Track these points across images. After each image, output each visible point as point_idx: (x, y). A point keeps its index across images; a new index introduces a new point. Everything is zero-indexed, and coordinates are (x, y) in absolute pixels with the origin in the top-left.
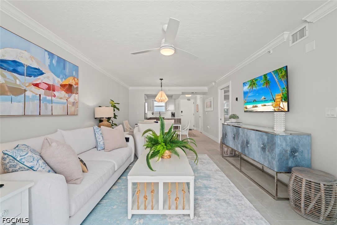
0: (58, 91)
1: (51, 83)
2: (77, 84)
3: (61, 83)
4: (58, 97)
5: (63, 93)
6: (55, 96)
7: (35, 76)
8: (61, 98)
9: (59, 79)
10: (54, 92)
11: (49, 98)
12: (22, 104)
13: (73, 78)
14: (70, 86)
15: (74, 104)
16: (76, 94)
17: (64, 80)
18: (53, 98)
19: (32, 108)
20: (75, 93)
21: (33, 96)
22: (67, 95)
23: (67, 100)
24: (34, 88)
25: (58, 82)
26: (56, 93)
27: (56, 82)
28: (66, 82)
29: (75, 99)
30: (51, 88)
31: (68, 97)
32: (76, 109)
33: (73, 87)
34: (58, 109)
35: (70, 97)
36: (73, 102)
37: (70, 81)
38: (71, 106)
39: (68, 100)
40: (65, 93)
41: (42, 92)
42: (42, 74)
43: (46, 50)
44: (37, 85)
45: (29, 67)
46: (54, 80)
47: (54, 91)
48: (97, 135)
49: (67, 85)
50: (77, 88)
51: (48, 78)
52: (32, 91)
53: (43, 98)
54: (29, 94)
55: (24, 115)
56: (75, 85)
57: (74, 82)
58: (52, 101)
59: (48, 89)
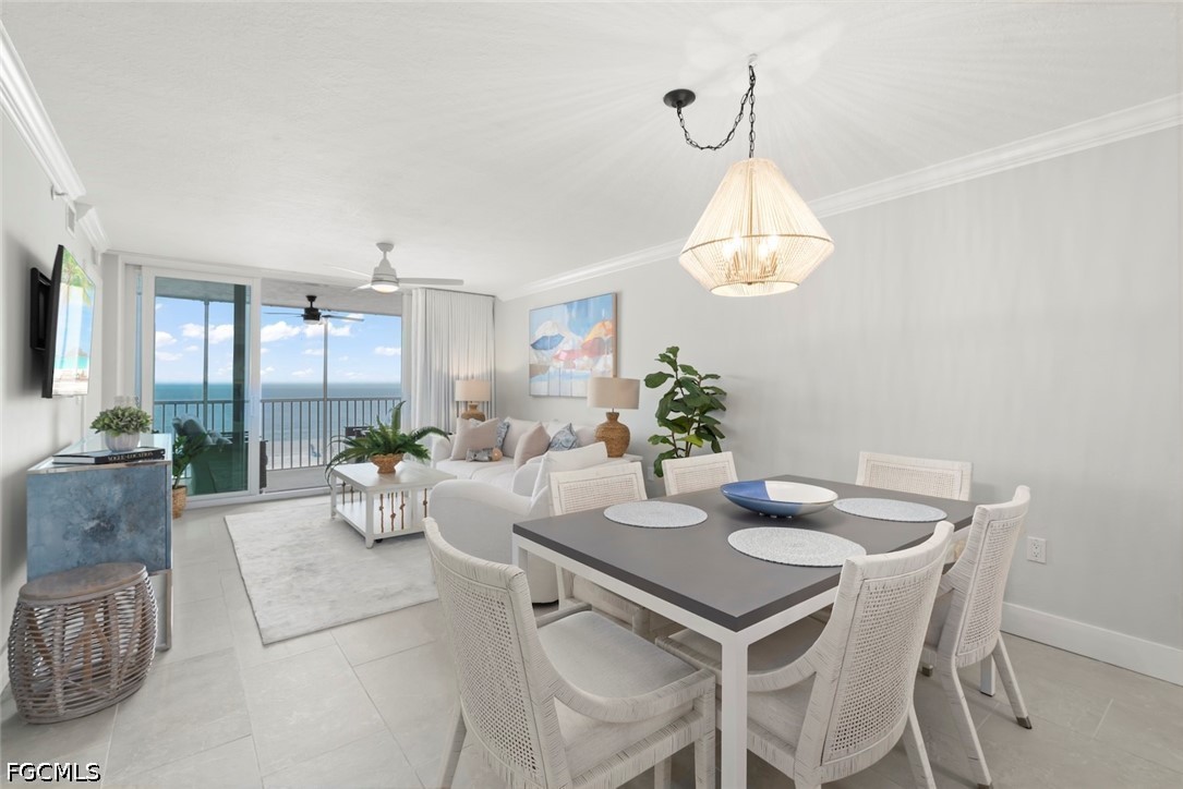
0: (578, 357)
1: (569, 348)
3: (583, 341)
4: (579, 368)
5: (586, 358)
6: (574, 367)
7: (557, 345)
8: (583, 369)
9: (580, 338)
10: (574, 361)
11: (568, 371)
12: (547, 384)
13: (602, 324)
14: (598, 341)
16: (609, 354)
17: (586, 335)
18: (573, 370)
20: (607, 352)
21: (554, 372)
22: (591, 361)
23: (591, 370)
24: (555, 363)
25: (579, 342)
26: (576, 362)
27: (576, 343)
28: (590, 337)
29: (607, 366)
31: (593, 363)
33: (602, 342)
34: (578, 388)
35: (596, 363)
36: (604, 373)
37: (598, 332)
39: (594, 370)
40: (588, 358)
41: (561, 364)
42: (561, 338)
43: (565, 304)
44: (557, 357)
45: (551, 338)
46: (574, 341)
47: (574, 359)
51: (567, 342)
52: (553, 367)
53: (563, 372)
54: (551, 369)
55: (548, 396)
56: (606, 335)
57: (604, 331)
58: (572, 376)
59: (568, 358)
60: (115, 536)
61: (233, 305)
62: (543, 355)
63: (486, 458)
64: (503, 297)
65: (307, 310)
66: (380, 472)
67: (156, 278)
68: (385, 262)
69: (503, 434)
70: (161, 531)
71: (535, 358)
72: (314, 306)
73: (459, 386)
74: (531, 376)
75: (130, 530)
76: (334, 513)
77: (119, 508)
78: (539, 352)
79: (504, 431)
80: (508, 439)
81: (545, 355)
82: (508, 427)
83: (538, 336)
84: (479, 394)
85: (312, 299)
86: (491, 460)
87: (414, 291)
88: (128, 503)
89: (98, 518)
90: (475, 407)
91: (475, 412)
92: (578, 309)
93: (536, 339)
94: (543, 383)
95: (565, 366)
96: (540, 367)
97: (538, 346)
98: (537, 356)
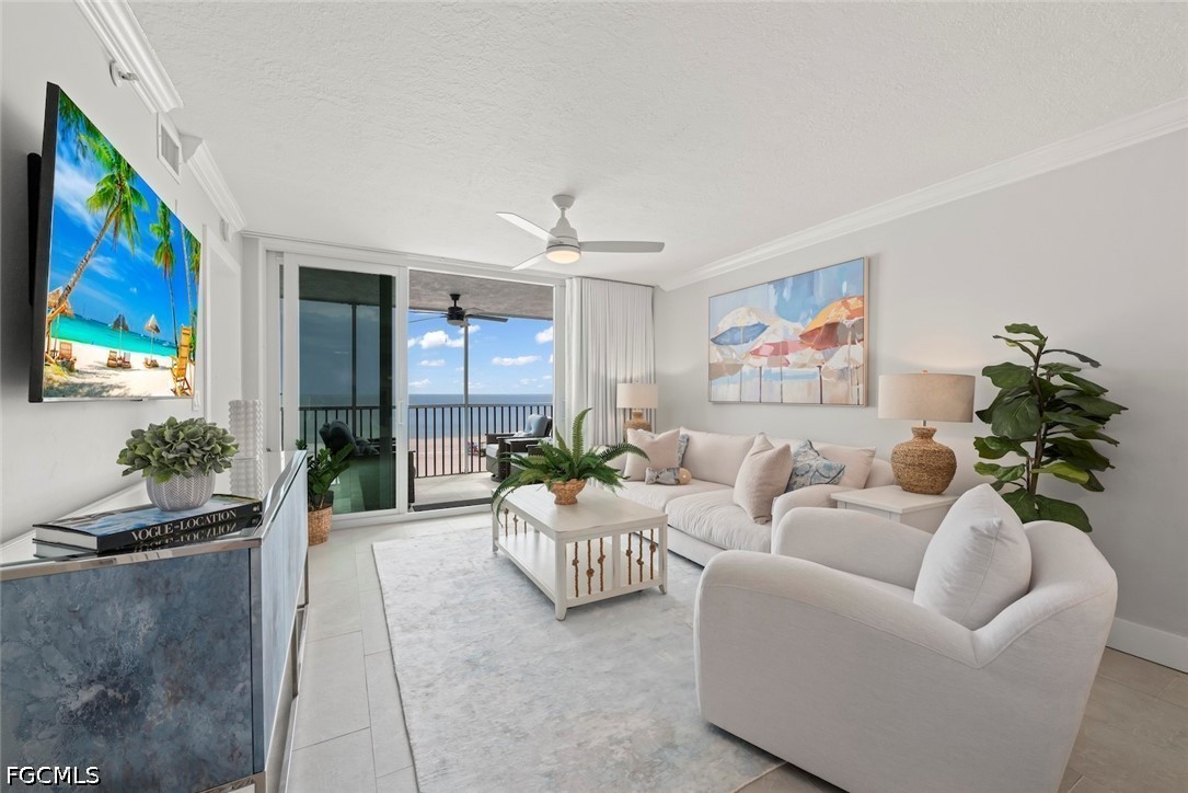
0: (795, 350)
1: (778, 339)
2: (856, 313)
3: (803, 329)
4: (795, 365)
5: (809, 351)
6: (787, 364)
7: (754, 337)
8: (804, 366)
9: (797, 325)
10: (787, 357)
11: (776, 370)
12: (738, 386)
13: (840, 303)
14: (832, 327)
15: (843, 374)
16: (853, 343)
17: (810, 320)
18: (784, 368)
20: (849, 341)
21: (751, 372)
22: (819, 355)
23: (820, 367)
24: (752, 360)
25: (796, 330)
26: (791, 357)
27: (791, 332)
28: (821, 322)
29: (849, 360)
30: (780, 349)
31: (822, 357)
32: (855, 388)
33: (839, 328)
34: (794, 391)
35: (828, 357)
36: (842, 370)
37: (832, 315)
38: (833, 379)
39: (823, 366)
40: (814, 350)
41: (764, 361)
42: (763, 328)
43: (770, 283)
44: (756, 353)
45: (746, 328)
46: (786, 330)
47: (786, 354)
49: (819, 328)
50: (858, 325)
51: (774, 332)
52: (750, 365)
53: (766, 372)
54: (746, 369)
55: (741, 402)
56: (849, 318)
57: (844, 312)
58: (781, 376)
59: (775, 353)
60: (143, 715)
61: (378, 308)
62: (732, 351)
63: (673, 481)
64: (666, 286)
65: (451, 309)
66: (558, 502)
67: (302, 269)
68: (563, 221)
69: (683, 449)
70: (242, 694)
71: (717, 356)
72: (458, 305)
73: (622, 390)
74: (710, 379)
75: (175, 700)
76: (495, 549)
77: (151, 652)
78: (725, 349)
79: (684, 445)
80: (688, 455)
81: (736, 352)
82: (688, 440)
83: (724, 326)
84: (647, 401)
85: (455, 297)
86: (678, 482)
87: (568, 282)
88: (168, 641)
89: (102, 679)
90: (639, 415)
91: (640, 420)
92: (795, 288)
93: (720, 331)
94: (731, 386)
95: (770, 364)
96: (727, 366)
97: (723, 340)
98: (722, 353)
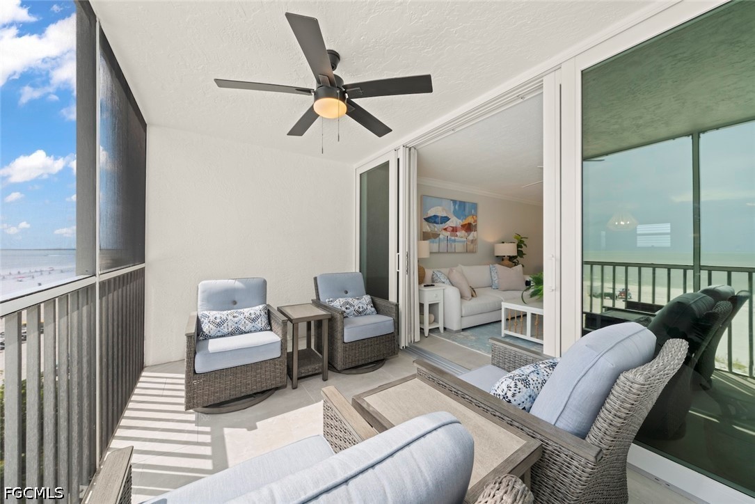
0: (459, 231)
1: (454, 225)
2: (476, 221)
3: (462, 223)
4: (460, 236)
5: (464, 232)
6: (457, 236)
7: (445, 222)
8: (462, 237)
9: (460, 221)
10: (456, 233)
11: (453, 238)
12: (438, 244)
13: (472, 216)
14: (470, 224)
16: (475, 231)
17: (464, 220)
18: (456, 238)
19: (443, 244)
21: (444, 238)
22: (466, 234)
23: (467, 238)
24: (444, 232)
25: (460, 223)
26: (458, 233)
27: (458, 223)
28: (466, 222)
29: (474, 237)
30: (454, 230)
32: (475, 246)
33: (472, 225)
34: (459, 247)
35: (469, 235)
36: (472, 240)
37: (470, 220)
38: (470, 243)
41: (448, 234)
42: (449, 219)
43: (452, 200)
44: (445, 229)
45: (442, 217)
46: (456, 222)
48: (493, 274)
49: (467, 224)
50: (476, 226)
51: (453, 221)
52: (443, 234)
53: (449, 238)
54: (441, 236)
55: (439, 252)
56: (474, 222)
57: (473, 220)
58: (455, 241)
59: (453, 231)
62: (435, 227)
71: (427, 228)
78: (431, 225)
81: (438, 228)
83: (431, 213)
92: (459, 206)
93: (429, 215)
94: (435, 244)
95: (451, 236)
96: (433, 234)
97: (430, 219)
98: (430, 227)
